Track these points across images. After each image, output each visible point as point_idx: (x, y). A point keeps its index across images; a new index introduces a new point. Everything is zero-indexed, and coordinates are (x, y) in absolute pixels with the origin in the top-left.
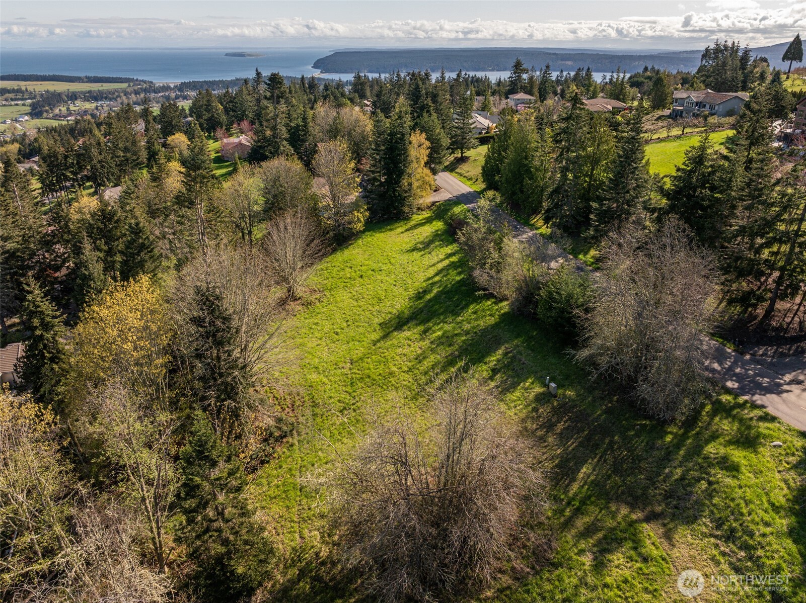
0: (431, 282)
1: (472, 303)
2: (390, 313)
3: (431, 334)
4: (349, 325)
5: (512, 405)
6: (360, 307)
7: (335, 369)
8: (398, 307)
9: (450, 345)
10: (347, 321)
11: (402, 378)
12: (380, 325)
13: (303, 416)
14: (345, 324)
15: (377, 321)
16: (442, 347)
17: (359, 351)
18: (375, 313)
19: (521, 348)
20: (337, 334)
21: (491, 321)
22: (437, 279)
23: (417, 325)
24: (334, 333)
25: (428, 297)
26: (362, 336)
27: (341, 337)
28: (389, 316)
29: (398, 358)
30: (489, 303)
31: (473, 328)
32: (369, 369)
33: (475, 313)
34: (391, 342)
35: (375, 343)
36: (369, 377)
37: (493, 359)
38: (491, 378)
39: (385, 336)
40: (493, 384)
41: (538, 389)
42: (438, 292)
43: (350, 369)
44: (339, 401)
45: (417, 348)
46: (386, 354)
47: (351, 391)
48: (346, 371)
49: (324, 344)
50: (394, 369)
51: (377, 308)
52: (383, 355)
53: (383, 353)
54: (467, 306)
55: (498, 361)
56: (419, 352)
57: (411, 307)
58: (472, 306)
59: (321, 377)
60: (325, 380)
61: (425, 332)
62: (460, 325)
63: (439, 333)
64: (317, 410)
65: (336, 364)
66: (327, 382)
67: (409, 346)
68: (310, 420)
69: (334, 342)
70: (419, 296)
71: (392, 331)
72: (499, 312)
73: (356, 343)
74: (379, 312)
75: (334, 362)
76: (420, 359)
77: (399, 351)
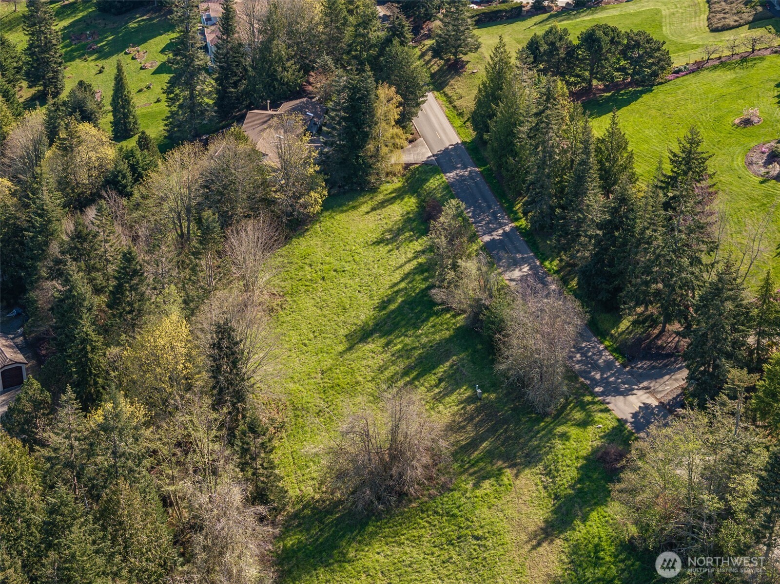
0: (396, 289)
1: (432, 316)
2: (356, 324)
3: (393, 347)
4: (316, 337)
5: (448, 406)
6: (325, 317)
7: (309, 379)
8: (363, 317)
9: (408, 358)
10: (314, 332)
11: (366, 386)
12: (346, 336)
13: (287, 417)
14: (311, 335)
15: (343, 332)
16: (401, 359)
17: (328, 362)
18: (340, 324)
19: (465, 361)
20: (305, 345)
21: (447, 334)
22: (403, 285)
23: (380, 337)
24: (303, 344)
25: (392, 307)
26: (329, 348)
27: (310, 348)
28: (354, 327)
29: (363, 369)
30: (448, 316)
31: (430, 342)
32: (338, 379)
33: (433, 326)
34: (356, 354)
35: (341, 354)
36: (339, 385)
37: (441, 370)
38: (437, 386)
39: (350, 348)
40: (437, 391)
41: (469, 393)
42: (402, 301)
43: (322, 379)
44: (315, 405)
45: (380, 360)
46: (352, 366)
47: (324, 397)
48: (318, 380)
49: (295, 355)
50: (360, 379)
51: (342, 318)
52: (350, 367)
53: (350, 364)
54: (427, 319)
55: (445, 372)
56: (382, 363)
57: (375, 318)
58: (432, 319)
59: (297, 385)
60: (301, 388)
61: (387, 344)
62: (419, 339)
63: (399, 346)
64: (298, 413)
65: (309, 374)
66: (303, 390)
67: (373, 358)
68: (293, 420)
69: (304, 354)
70: (383, 305)
71: (357, 343)
72: (455, 326)
73: (325, 355)
74: (345, 322)
75: (307, 373)
76: (382, 369)
77: (364, 362)
